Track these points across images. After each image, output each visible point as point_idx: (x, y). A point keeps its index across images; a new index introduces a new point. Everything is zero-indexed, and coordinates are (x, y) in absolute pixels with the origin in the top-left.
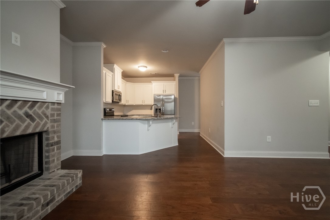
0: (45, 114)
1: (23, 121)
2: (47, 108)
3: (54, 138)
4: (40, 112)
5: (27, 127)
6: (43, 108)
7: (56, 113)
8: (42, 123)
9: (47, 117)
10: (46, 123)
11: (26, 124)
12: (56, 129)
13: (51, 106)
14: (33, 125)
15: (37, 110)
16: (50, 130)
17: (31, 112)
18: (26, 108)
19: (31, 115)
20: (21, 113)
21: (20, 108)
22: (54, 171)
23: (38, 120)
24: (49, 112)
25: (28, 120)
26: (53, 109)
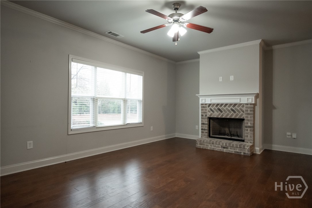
0: (242, 110)
1: (230, 112)
2: (243, 106)
3: (248, 123)
4: (238, 109)
5: (232, 115)
6: (240, 107)
7: (249, 110)
8: (240, 114)
9: (243, 111)
10: (242, 115)
11: (231, 113)
12: (249, 118)
13: (245, 106)
14: (235, 114)
15: (237, 108)
16: (245, 118)
17: (234, 109)
18: (231, 107)
19: (234, 110)
20: (229, 109)
21: (229, 107)
22: (248, 142)
23: (237, 112)
24: (244, 109)
25: (232, 112)
26: (246, 107)
